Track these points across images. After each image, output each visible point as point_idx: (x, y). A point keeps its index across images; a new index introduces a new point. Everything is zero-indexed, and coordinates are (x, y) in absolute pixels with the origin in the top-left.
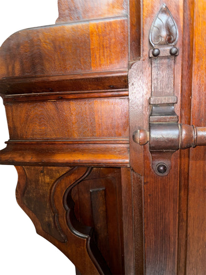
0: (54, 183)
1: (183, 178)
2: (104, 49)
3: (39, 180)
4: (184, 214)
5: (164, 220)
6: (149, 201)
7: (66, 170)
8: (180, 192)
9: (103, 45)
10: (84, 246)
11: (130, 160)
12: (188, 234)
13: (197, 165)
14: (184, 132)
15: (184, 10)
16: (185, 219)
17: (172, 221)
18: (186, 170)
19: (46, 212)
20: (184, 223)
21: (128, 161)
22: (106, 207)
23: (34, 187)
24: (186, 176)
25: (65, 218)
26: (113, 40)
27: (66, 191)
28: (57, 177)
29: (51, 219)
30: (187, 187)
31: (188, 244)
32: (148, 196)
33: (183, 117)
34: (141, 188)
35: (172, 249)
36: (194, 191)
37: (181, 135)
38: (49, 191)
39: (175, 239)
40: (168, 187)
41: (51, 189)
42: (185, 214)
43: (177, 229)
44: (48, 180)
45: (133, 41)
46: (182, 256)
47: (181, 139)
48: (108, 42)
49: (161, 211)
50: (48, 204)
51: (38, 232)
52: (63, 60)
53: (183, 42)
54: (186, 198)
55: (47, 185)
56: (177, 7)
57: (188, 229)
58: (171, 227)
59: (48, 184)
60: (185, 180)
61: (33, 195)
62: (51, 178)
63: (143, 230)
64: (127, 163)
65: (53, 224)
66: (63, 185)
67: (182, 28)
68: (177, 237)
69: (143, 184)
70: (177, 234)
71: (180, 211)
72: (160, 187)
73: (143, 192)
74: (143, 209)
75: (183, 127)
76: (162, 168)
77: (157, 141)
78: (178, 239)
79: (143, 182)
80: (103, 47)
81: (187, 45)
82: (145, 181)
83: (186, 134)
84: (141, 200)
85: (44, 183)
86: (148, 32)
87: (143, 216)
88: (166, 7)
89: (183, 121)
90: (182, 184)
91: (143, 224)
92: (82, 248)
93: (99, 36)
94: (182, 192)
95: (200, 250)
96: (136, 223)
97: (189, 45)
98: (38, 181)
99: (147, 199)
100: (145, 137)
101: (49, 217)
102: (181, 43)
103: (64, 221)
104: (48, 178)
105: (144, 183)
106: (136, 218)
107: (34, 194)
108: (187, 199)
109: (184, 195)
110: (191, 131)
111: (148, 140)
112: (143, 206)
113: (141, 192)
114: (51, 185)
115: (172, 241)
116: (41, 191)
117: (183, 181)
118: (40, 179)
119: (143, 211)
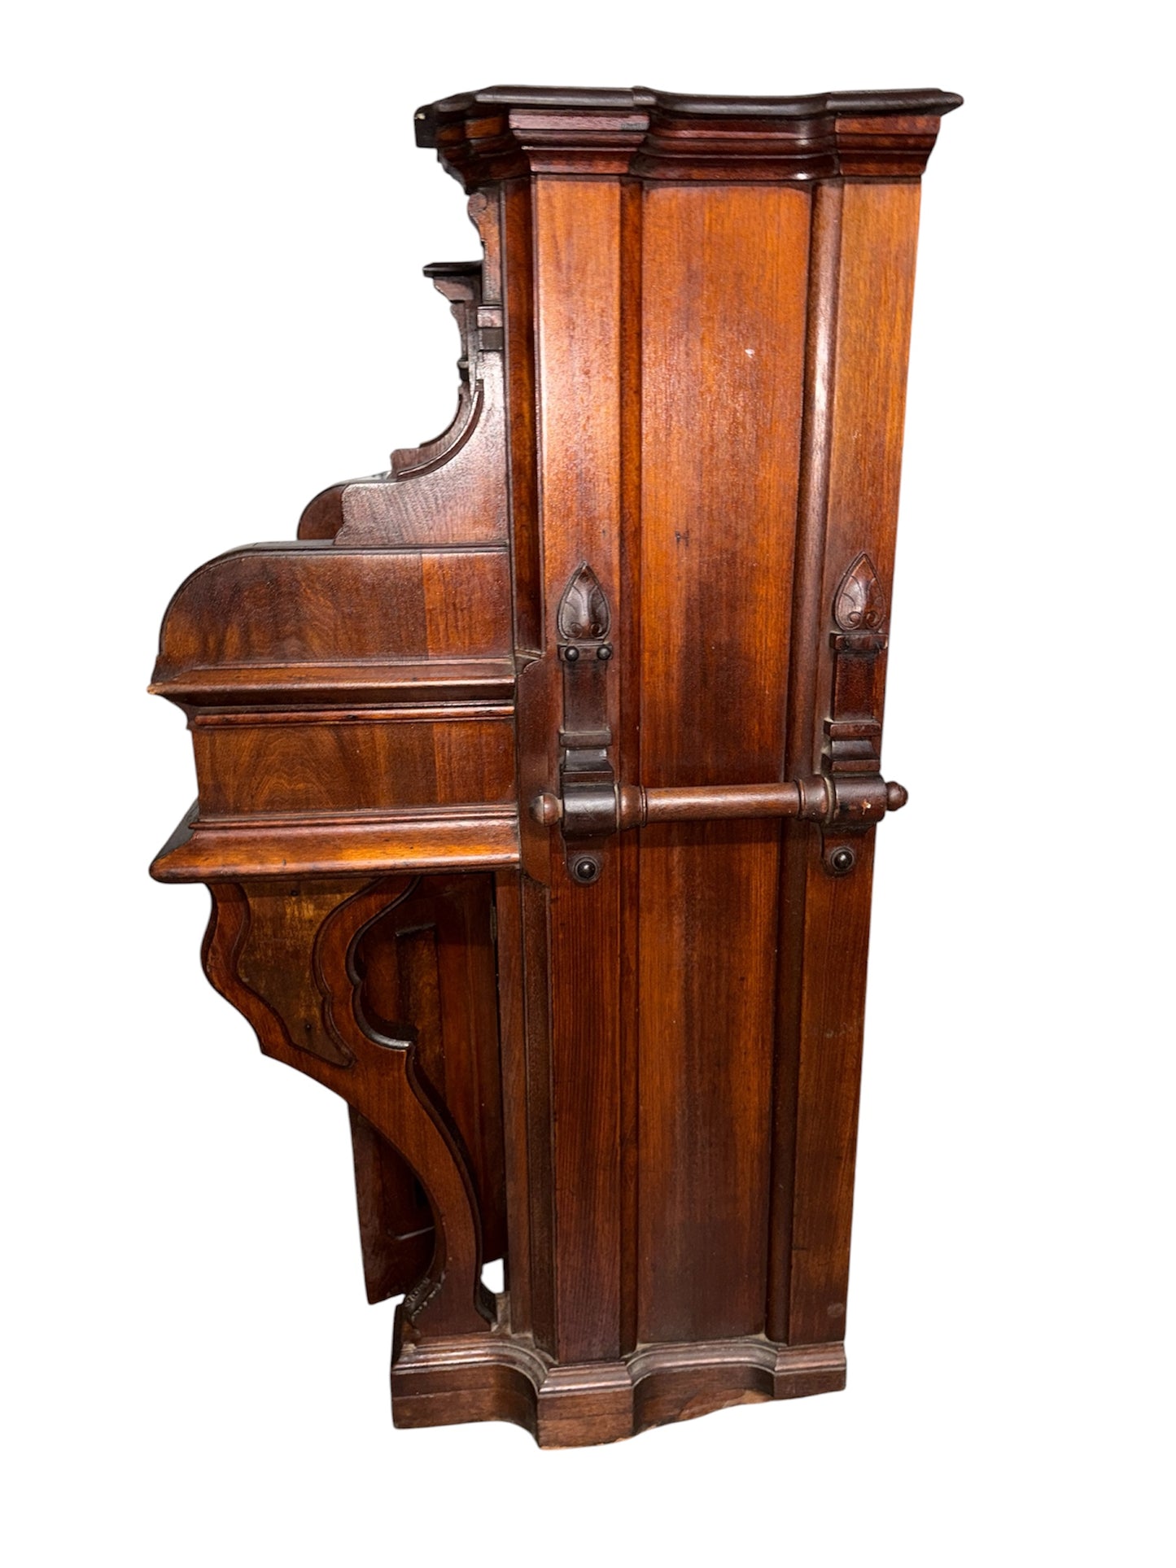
0: (328, 917)
1: (627, 885)
2: (456, 613)
3: (286, 914)
4: (630, 957)
5: (591, 974)
6: (561, 936)
7: (362, 885)
8: (622, 914)
9: (454, 605)
10: (399, 1070)
11: (522, 855)
12: (641, 999)
13: (656, 856)
14: (624, 803)
15: (621, 571)
16: (634, 968)
17: (608, 973)
18: (633, 869)
19: (303, 994)
20: (631, 977)
21: (516, 856)
22: (439, 975)
23: (270, 932)
24: (634, 880)
25: (350, 1004)
26: (478, 595)
27: (356, 935)
28: (335, 904)
29: (316, 1012)
30: (635, 902)
31: (641, 1023)
32: (559, 927)
33: (626, 766)
34: (545, 911)
35: (610, 1034)
36: (650, 910)
37: (620, 807)
38: (311, 940)
39: (613, 1011)
40: (599, 905)
41: (317, 936)
42: (632, 958)
43: (618, 991)
44: (311, 913)
45: (524, 613)
46: (630, 1048)
47: (620, 814)
48: (466, 598)
49: (585, 956)
50: (307, 974)
51: (266, 1050)
52: (357, 631)
53: (620, 630)
54: (634, 923)
55: (308, 925)
56: (608, 565)
57: (641, 989)
58: (607, 987)
59: (311, 921)
60: (631, 887)
61: (266, 955)
62: (319, 907)
63: (550, 1001)
64: (515, 862)
65: (319, 1024)
66: (349, 924)
67: (618, 604)
68: (618, 1006)
69: (547, 903)
70: (618, 1001)
71: (623, 951)
72: (582, 907)
73: (548, 919)
74: (549, 956)
75: (623, 793)
76: (586, 867)
77: (577, 816)
78: (620, 1010)
79: (548, 898)
80: (455, 609)
81: (627, 633)
82: (553, 897)
83: (628, 807)
84: (545, 936)
85: (300, 920)
86: (555, 609)
87: (549, 971)
88: (588, 567)
89: (625, 775)
90: (627, 896)
91: (549, 987)
92: (396, 1074)
93: (446, 585)
94: (627, 914)
95: (667, 1032)
96: (532, 990)
97: (632, 633)
98: (283, 916)
99: (558, 933)
100: (555, 811)
101: (309, 1007)
102: (617, 632)
103: (348, 1014)
104: (311, 907)
105: (552, 901)
106: (533, 978)
107: (270, 953)
108: (637, 929)
109: (631, 918)
110: (638, 800)
111: (561, 816)
112: (549, 948)
113: (544, 921)
114: (318, 925)
115: (609, 1017)
116: (288, 943)
117: (628, 891)
118: (288, 911)
119: (549, 960)
